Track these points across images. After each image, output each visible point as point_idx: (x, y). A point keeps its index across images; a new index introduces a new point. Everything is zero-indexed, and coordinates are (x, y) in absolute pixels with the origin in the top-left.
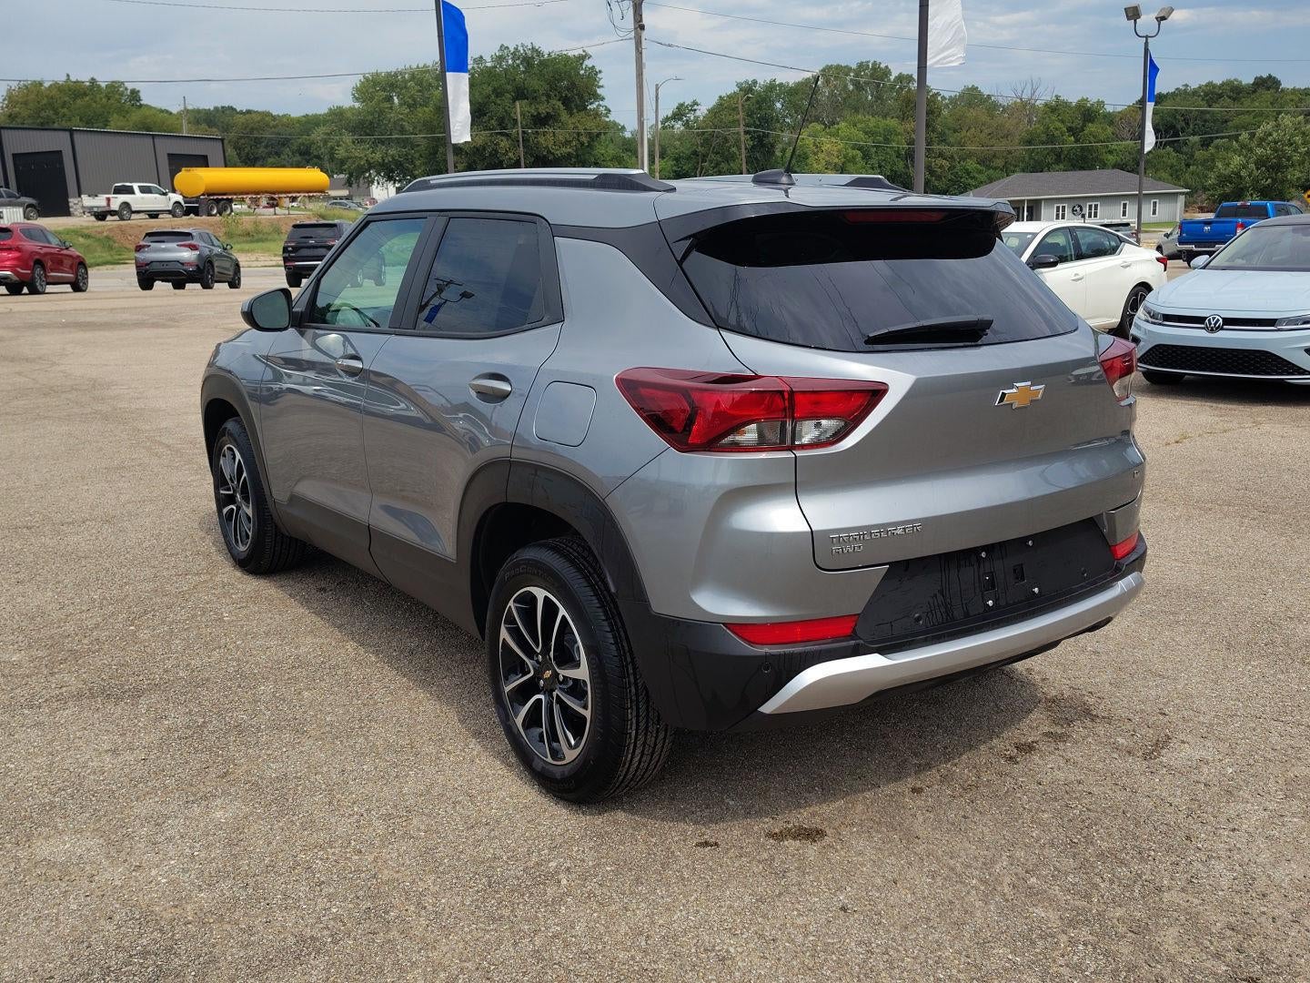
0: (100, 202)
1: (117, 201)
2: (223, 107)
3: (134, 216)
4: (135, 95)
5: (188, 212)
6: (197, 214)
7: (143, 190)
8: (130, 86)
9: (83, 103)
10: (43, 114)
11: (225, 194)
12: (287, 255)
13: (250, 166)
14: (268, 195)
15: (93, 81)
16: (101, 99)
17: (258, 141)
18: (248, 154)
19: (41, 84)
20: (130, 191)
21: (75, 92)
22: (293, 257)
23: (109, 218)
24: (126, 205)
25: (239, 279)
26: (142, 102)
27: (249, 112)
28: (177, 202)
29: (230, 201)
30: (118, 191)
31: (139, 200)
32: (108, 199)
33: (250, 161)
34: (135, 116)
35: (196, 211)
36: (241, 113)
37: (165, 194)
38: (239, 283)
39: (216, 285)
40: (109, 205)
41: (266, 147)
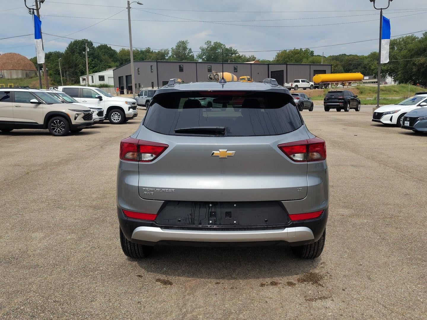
0: (289, 85)
1: (294, 85)
2: (342, 54)
3: (298, 89)
4: (312, 52)
5: (315, 88)
6: (318, 88)
7: (302, 81)
8: (311, 50)
9: (297, 56)
10: (286, 60)
11: (327, 82)
12: (325, 101)
13: (347, 73)
14: (341, 82)
15: (301, 49)
16: (302, 54)
17: (350, 64)
18: (347, 69)
19: (286, 51)
20: (298, 82)
21: (296, 53)
22: (327, 102)
23: (292, 89)
24: (297, 86)
25: (313, 108)
26: (314, 55)
27: (350, 55)
28: (312, 85)
29: (329, 84)
30: (295, 82)
31: (301, 84)
32: (292, 84)
33: (347, 71)
34: (310, 59)
35: (318, 87)
36: (348, 56)
37: (309, 82)
38: (312, 110)
39: (304, 110)
40: (292, 86)
41: (353, 66)
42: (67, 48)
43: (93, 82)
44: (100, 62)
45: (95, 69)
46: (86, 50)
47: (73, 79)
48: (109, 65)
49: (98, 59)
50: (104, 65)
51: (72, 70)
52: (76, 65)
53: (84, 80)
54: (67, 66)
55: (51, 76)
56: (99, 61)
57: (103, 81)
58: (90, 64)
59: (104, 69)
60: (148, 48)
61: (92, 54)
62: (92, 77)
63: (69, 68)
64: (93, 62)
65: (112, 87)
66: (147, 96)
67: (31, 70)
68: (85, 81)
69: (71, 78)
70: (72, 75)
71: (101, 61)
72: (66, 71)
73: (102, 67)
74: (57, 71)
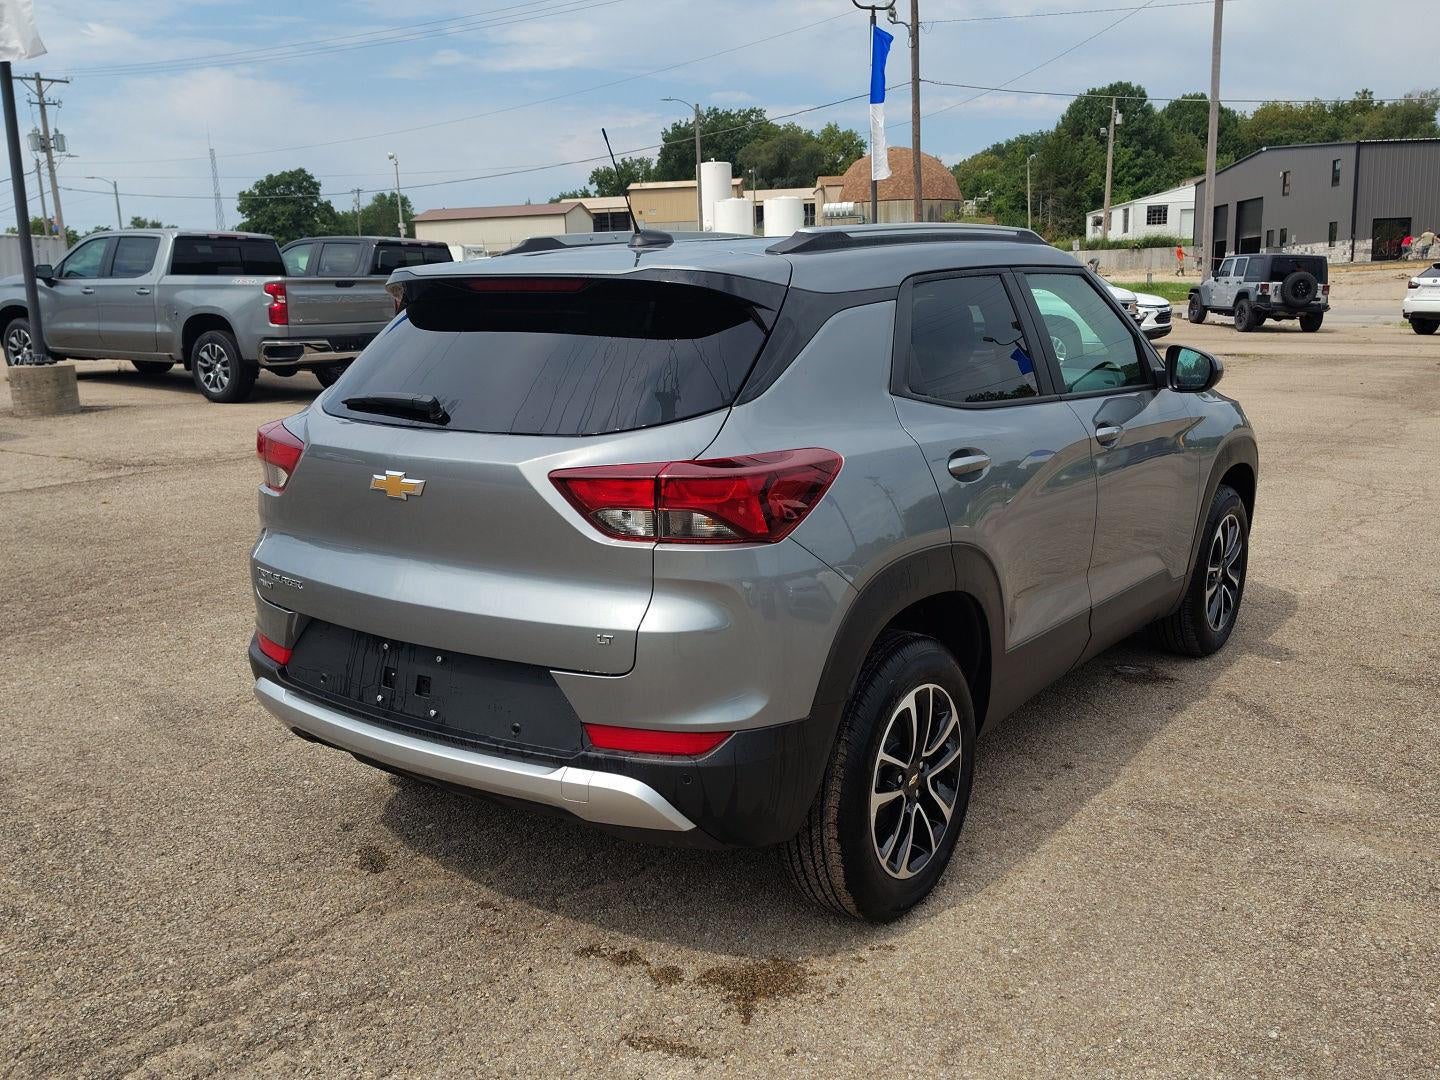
42: (1063, 118)
43: (1126, 230)
44: (1166, 156)
45: (1141, 183)
46: (1112, 122)
47: (1065, 221)
48: (1194, 165)
49: (1157, 151)
50: (1178, 169)
51: (1064, 191)
52: (1081, 175)
53: (1098, 222)
54: (1050, 181)
55: (1000, 216)
56: (1161, 155)
57: (1159, 223)
58: (1129, 168)
59: (1174, 181)
60: (1365, 92)
61: (1140, 132)
62: (1126, 211)
63: (1056, 186)
64: (1140, 161)
65: (1186, 243)
66: (1242, 278)
67: (946, 197)
68: (1100, 227)
69: (1058, 219)
70: (1063, 208)
71: (1168, 154)
72: (1046, 197)
73: (1169, 176)
74: (1022, 196)
